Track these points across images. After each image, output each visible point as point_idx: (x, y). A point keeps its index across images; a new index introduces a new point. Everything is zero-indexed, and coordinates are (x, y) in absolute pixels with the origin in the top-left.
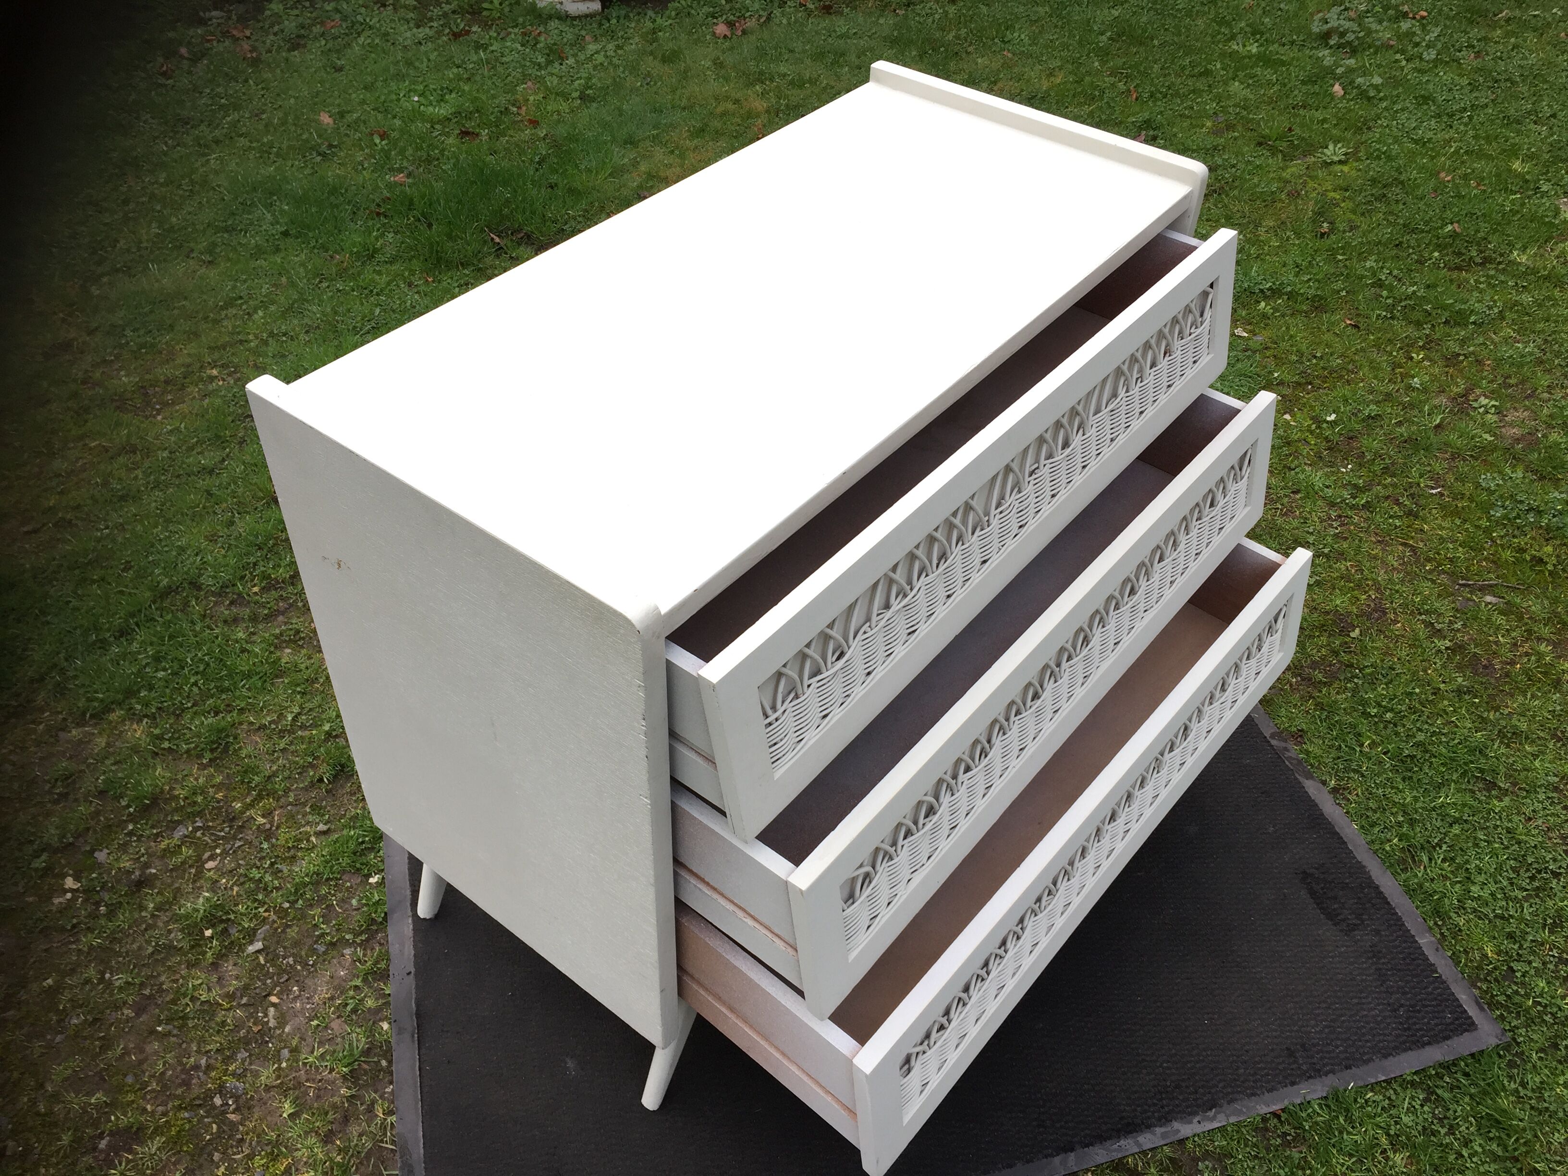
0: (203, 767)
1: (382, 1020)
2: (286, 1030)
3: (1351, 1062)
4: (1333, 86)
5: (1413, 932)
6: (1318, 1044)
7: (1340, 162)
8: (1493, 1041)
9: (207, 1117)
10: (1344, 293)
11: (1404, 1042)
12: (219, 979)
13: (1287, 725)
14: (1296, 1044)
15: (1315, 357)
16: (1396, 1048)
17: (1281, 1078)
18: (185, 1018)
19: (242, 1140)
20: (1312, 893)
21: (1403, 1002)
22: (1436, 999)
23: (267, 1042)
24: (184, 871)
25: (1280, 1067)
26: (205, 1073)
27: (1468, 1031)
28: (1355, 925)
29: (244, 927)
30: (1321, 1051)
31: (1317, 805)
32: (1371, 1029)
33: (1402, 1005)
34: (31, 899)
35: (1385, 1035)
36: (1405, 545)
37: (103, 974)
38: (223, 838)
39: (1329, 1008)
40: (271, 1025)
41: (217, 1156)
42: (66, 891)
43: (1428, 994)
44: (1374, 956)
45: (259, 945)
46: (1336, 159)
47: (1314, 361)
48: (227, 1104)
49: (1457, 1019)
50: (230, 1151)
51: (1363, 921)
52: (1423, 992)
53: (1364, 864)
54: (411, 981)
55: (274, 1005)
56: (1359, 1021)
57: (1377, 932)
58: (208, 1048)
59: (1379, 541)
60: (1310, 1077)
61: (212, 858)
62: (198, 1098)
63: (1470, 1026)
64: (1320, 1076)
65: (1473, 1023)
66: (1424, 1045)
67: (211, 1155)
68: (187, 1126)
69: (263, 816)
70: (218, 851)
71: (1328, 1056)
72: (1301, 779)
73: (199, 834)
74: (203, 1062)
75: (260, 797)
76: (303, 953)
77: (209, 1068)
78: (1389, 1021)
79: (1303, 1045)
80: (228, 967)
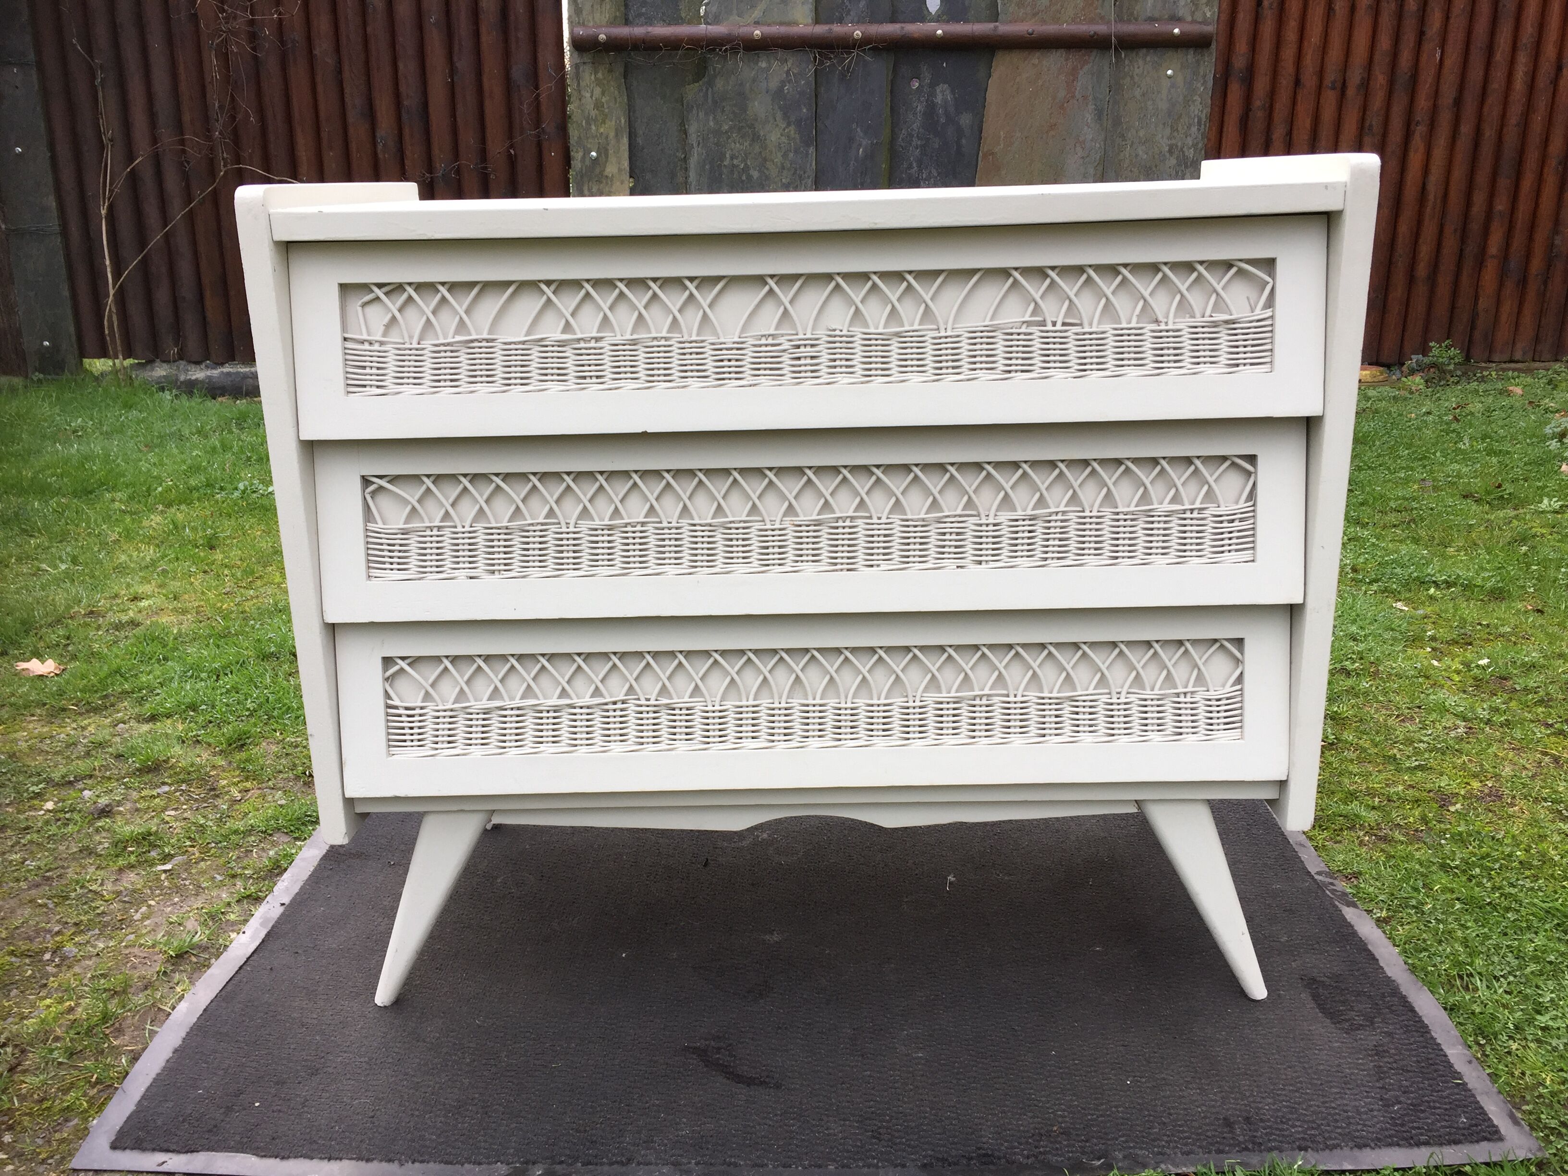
0: (214, 754)
1: (233, 931)
2: (145, 923)
3: (1309, 1144)
4: (1561, 467)
5: (1439, 1041)
6: (1269, 1120)
7: (1556, 512)
8: (1521, 1155)
9: (29, 965)
10: (1532, 590)
11: (1391, 1136)
12: (117, 880)
13: (1341, 868)
14: (1238, 1116)
15: (1480, 624)
16: (1379, 1140)
17: (1204, 1143)
18: (67, 898)
19: (45, 985)
20: (1315, 997)
21: (1402, 1099)
22: (1450, 1103)
23: (123, 929)
24: (146, 813)
25: (1209, 1134)
26: (52, 936)
27: (1489, 1140)
28: (1361, 1025)
29: (164, 852)
30: (1270, 1127)
31: (1352, 926)
32: (1348, 1118)
33: (1400, 1103)
34: (11, 810)
35: (1365, 1125)
36: (1545, 754)
37: (25, 860)
38: (196, 800)
39: (1296, 1091)
40: (135, 918)
41: (14, 992)
42: (42, 809)
43: (1442, 1097)
44: (1376, 1055)
45: (168, 867)
46: (1549, 509)
47: (1479, 627)
48: (53, 961)
49: (1476, 1125)
50: (28, 992)
51: (1372, 1023)
52: (1435, 1094)
53: (1393, 979)
54: (281, 910)
55: (149, 906)
56: (1334, 1108)
57: (1390, 1034)
58: (69, 920)
59: (1513, 749)
60: (1246, 1149)
61: (176, 809)
62: (33, 951)
63: (1493, 1135)
64: (1261, 1152)
65: (1497, 1132)
66: (1418, 1144)
67: (10, 991)
68: (7, 967)
69: (240, 792)
70: (185, 807)
71: (1278, 1132)
72: (1340, 906)
73: (178, 794)
74: (57, 929)
75: (247, 779)
76: (202, 879)
77: (58, 933)
78: (1375, 1113)
79: (1247, 1120)
80: (132, 876)
